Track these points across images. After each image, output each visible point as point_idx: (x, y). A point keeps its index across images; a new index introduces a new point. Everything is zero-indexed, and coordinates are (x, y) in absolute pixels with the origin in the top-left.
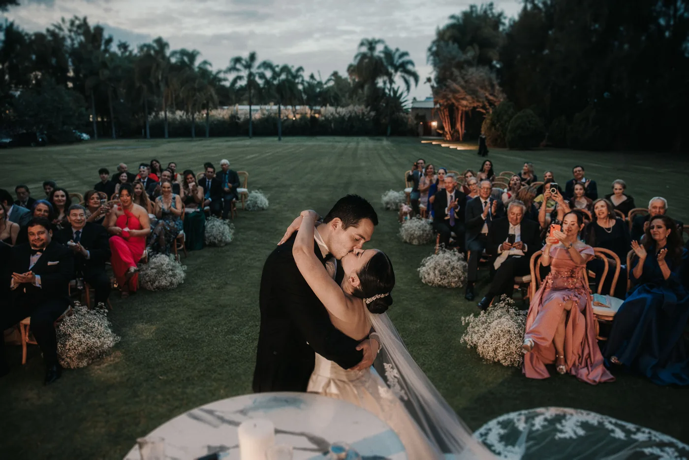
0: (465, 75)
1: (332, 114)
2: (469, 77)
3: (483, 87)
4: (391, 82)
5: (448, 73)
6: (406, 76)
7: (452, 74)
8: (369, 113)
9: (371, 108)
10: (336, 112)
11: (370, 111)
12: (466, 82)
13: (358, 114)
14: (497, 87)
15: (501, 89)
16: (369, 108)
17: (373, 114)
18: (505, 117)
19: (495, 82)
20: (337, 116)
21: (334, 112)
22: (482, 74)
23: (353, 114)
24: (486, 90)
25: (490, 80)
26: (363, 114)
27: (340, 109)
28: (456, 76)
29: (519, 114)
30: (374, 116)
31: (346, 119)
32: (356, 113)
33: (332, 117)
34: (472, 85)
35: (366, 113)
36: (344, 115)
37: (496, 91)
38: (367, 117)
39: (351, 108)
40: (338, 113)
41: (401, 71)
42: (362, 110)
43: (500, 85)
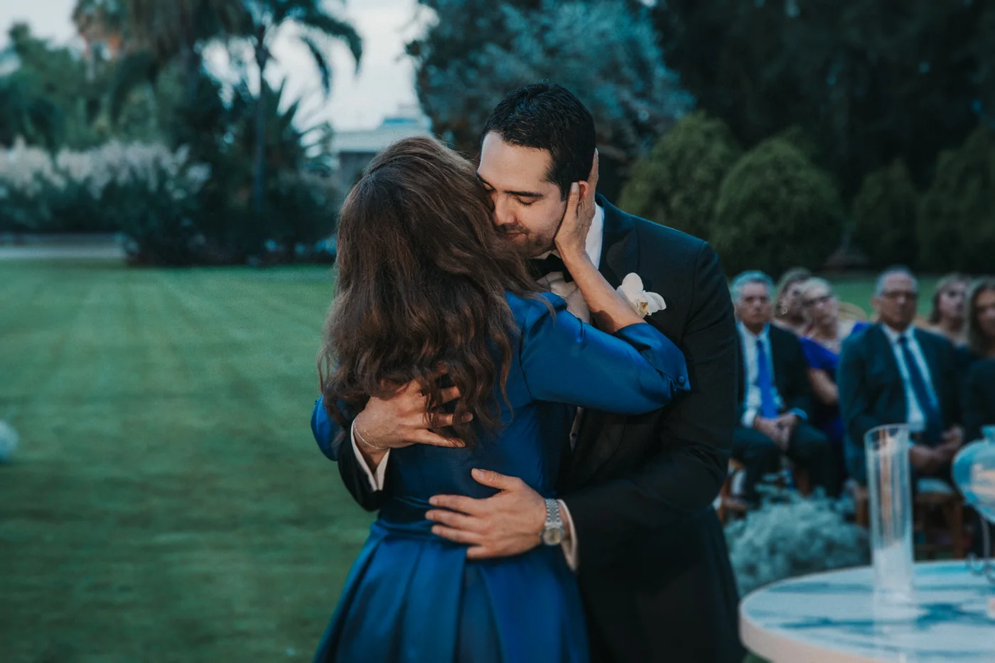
0: (545, 29)
1: (38, 176)
2: (563, 35)
3: (611, 72)
4: (263, 56)
5: (482, 23)
6: (319, 36)
7: (499, 25)
8: (183, 170)
9: (191, 153)
10: (56, 169)
11: (189, 163)
12: (551, 52)
13: (140, 174)
14: (660, 72)
15: (673, 76)
16: (183, 154)
17: (199, 173)
18: (701, 173)
19: (652, 53)
20: (59, 182)
21: (47, 170)
22: (606, 25)
23: (123, 177)
24: (621, 81)
25: (633, 45)
26: (162, 175)
27: (66, 158)
28: (517, 34)
29: (748, 159)
30: (207, 183)
31: (97, 195)
32: (133, 172)
33: (38, 187)
34: (573, 64)
35: (173, 172)
36: (88, 180)
37: (658, 85)
38: (178, 187)
39: (113, 152)
40: (66, 173)
41: (299, 19)
42: (157, 162)
43: (670, 61)
